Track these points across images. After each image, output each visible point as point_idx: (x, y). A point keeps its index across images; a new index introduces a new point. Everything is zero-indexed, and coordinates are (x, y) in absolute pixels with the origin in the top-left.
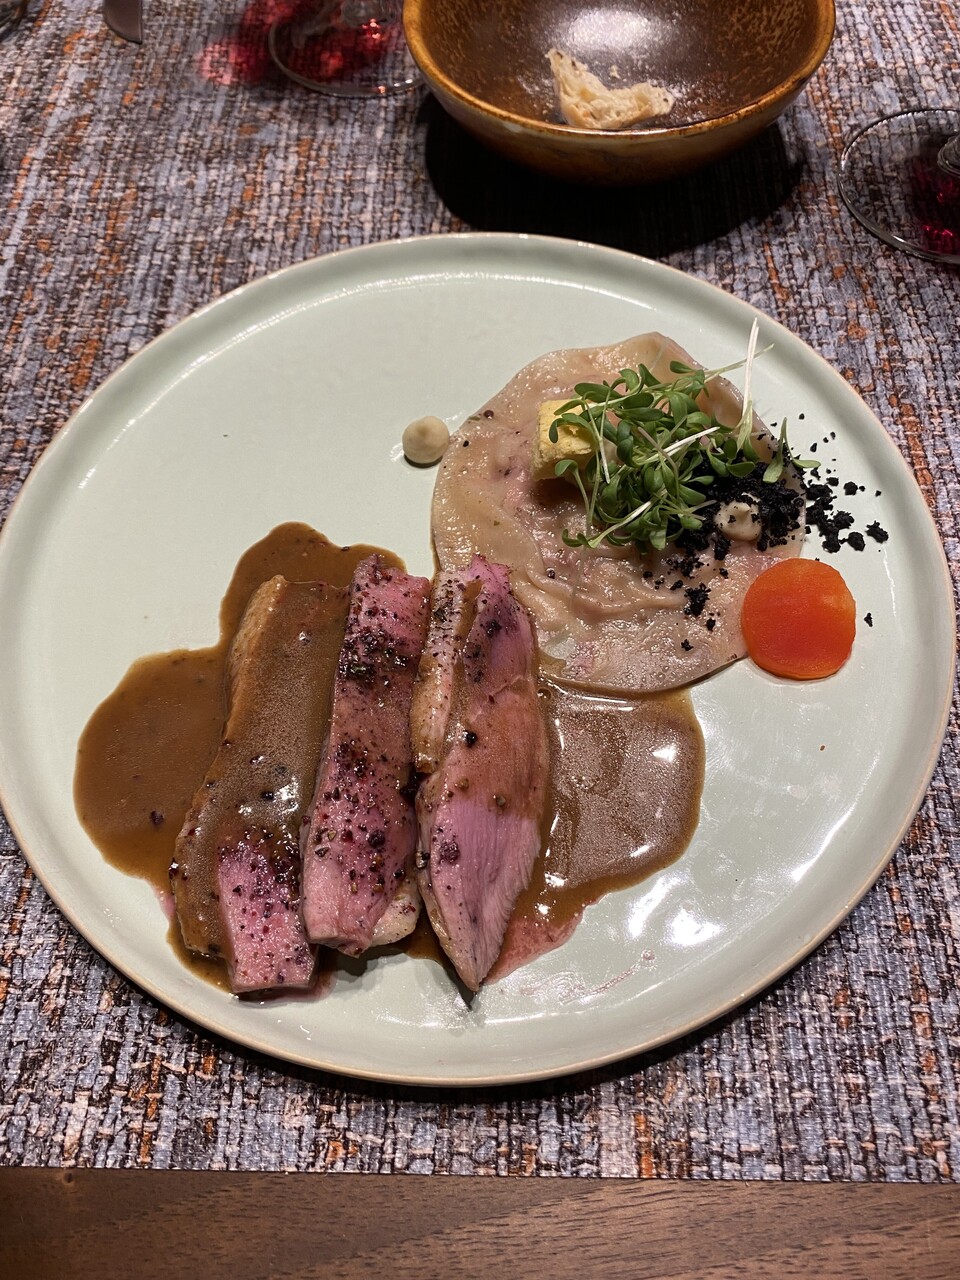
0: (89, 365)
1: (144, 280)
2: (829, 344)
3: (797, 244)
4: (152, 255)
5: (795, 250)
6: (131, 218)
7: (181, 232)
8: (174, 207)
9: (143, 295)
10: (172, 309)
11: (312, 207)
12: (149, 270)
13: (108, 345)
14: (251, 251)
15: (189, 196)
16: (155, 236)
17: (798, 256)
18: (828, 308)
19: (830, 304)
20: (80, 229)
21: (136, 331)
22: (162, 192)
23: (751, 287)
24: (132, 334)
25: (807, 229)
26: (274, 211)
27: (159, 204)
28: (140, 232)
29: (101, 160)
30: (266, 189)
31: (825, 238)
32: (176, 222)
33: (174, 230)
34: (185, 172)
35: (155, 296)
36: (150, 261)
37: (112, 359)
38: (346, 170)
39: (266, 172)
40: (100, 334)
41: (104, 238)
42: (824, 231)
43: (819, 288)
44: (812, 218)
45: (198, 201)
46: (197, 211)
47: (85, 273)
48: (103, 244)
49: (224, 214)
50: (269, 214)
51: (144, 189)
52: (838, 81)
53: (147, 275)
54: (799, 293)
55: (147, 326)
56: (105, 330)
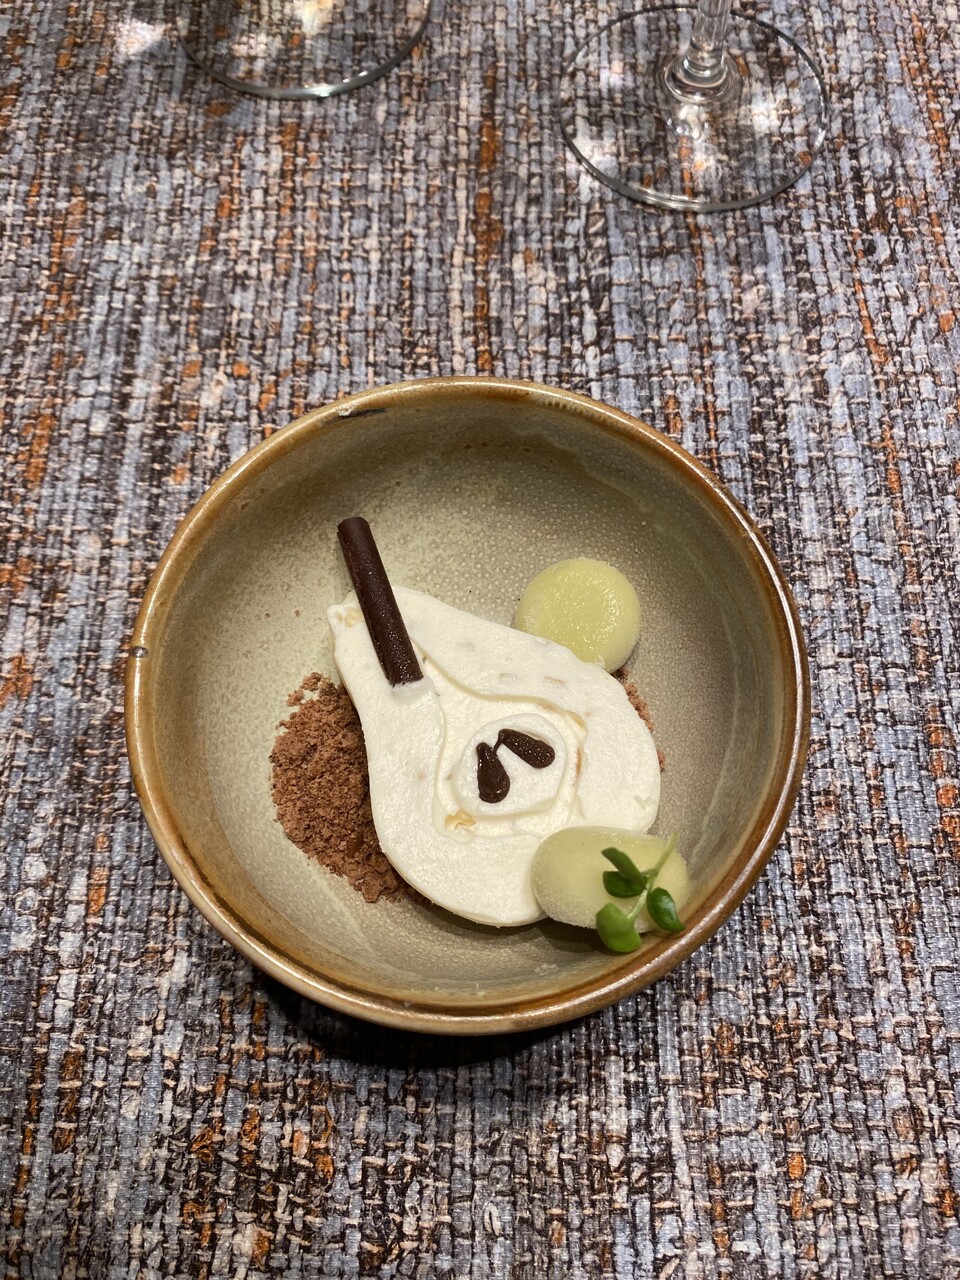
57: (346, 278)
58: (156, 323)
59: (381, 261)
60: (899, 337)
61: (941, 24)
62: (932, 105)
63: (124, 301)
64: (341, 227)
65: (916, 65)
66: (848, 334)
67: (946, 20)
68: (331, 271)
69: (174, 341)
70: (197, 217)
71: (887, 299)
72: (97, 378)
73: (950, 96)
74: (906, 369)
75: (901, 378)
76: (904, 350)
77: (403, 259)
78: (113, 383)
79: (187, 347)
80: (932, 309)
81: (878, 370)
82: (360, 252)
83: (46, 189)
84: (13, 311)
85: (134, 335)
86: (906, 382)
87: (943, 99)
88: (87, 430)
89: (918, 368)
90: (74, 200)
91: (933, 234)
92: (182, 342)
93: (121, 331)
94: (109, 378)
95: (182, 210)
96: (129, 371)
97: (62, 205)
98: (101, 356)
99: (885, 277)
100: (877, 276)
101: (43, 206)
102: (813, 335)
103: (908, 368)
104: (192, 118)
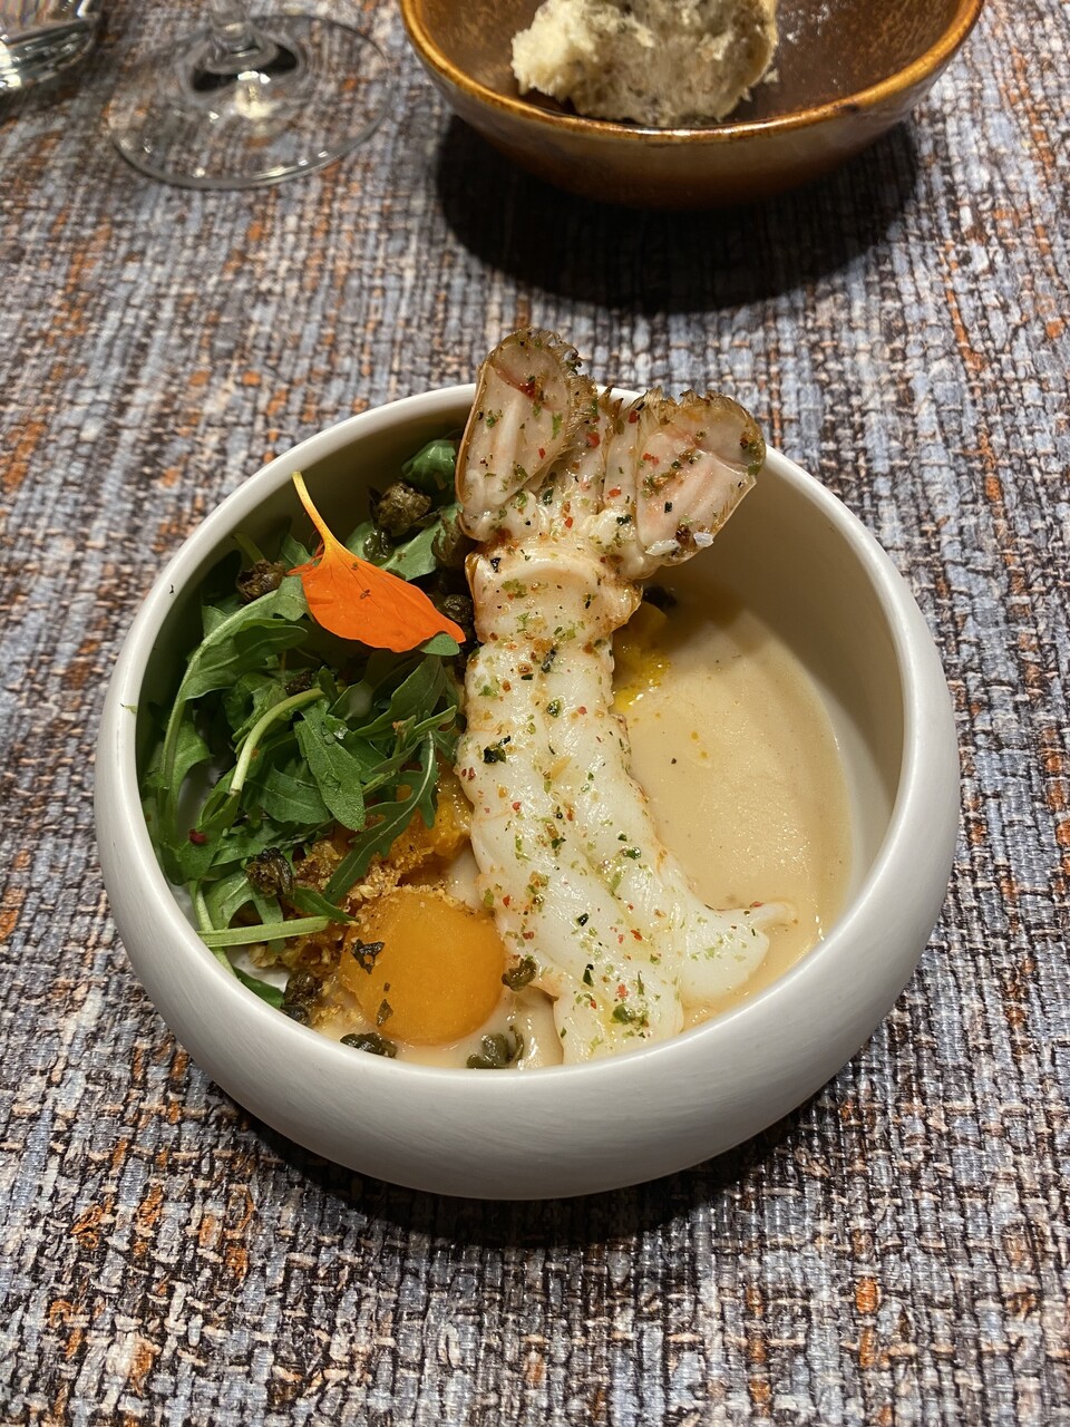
0: (27, 456)
1: (110, 344)
2: (1042, 431)
3: (994, 292)
4: (124, 312)
5: (990, 299)
6: (100, 263)
7: (164, 281)
8: (157, 249)
9: (107, 363)
10: (144, 381)
11: (337, 248)
12: (119, 329)
13: (55, 429)
14: (253, 306)
15: (178, 234)
16: (130, 287)
17: (995, 308)
18: (1040, 381)
19: (1043, 376)
20: (35, 278)
21: (94, 410)
22: (143, 228)
23: (931, 353)
24: (88, 415)
25: (1007, 272)
26: (287, 253)
27: (139, 245)
28: (111, 282)
29: (69, 187)
30: (278, 224)
31: (1033, 282)
32: (159, 269)
33: (155, 279)
34: (176, 203)
35: (123, 364)
36: (121, 320)
37: (57, 449)
38: (383, 198)
39: (280, 202)
40: (46, 414)
41: (64, 288)
42: (1031, 272)
43: (1027, 352)
44: (1013, 256)
45: (189, 241)
46: (187, 254)
47: (34, 334)
48: (63, 297)
49: (222, 258)
50: (281, 258)
51: (120, 225)
52: (1042, 76)
53: (115, 337)
54: (999, 361)
55: (109, 404)
56: (52, 409)
57: (377, 293)
58: (169, 336)
59: (417, 277)
60: (999, 345)
61: (1044, 54)
62: (1035, 127)
63: (137, 317)
64: (377, 247)
65: (1016, 92)
66: (938, 342)
67: (1050, 51)
68: (362, 287)
69: (184, 353)
70: (225, 242)
71: (984, 308)
72: (97, 388)
73: (1056, 119)
74: (1005, 375)
75: (1001, 384)
76: (1004, 358)
77: (439, 276)
78: (113, 392)
79: (198, 358)
80: (1038, 317)
81: (972, 376)
82: (395, 269)
83: (73, 219)
84: (19, 327)
85: (143, 348)
86: (1007, 389)
87: (1047, 121)
88: (77, 436)
89: (1021, 374)
90: (100, 228)
91: (1038, 245)
92: (193, 354)
93: (129, 344)
94: (109, 388)
95: (210, 235)
96: (131, 381)
97: (87, 232)
98: (104, 368)
99: (982, 286)
100: (973, 286)
101: (68, 233)
102: (898, 344)
103: (1010, 374)
104: (230, 151)
